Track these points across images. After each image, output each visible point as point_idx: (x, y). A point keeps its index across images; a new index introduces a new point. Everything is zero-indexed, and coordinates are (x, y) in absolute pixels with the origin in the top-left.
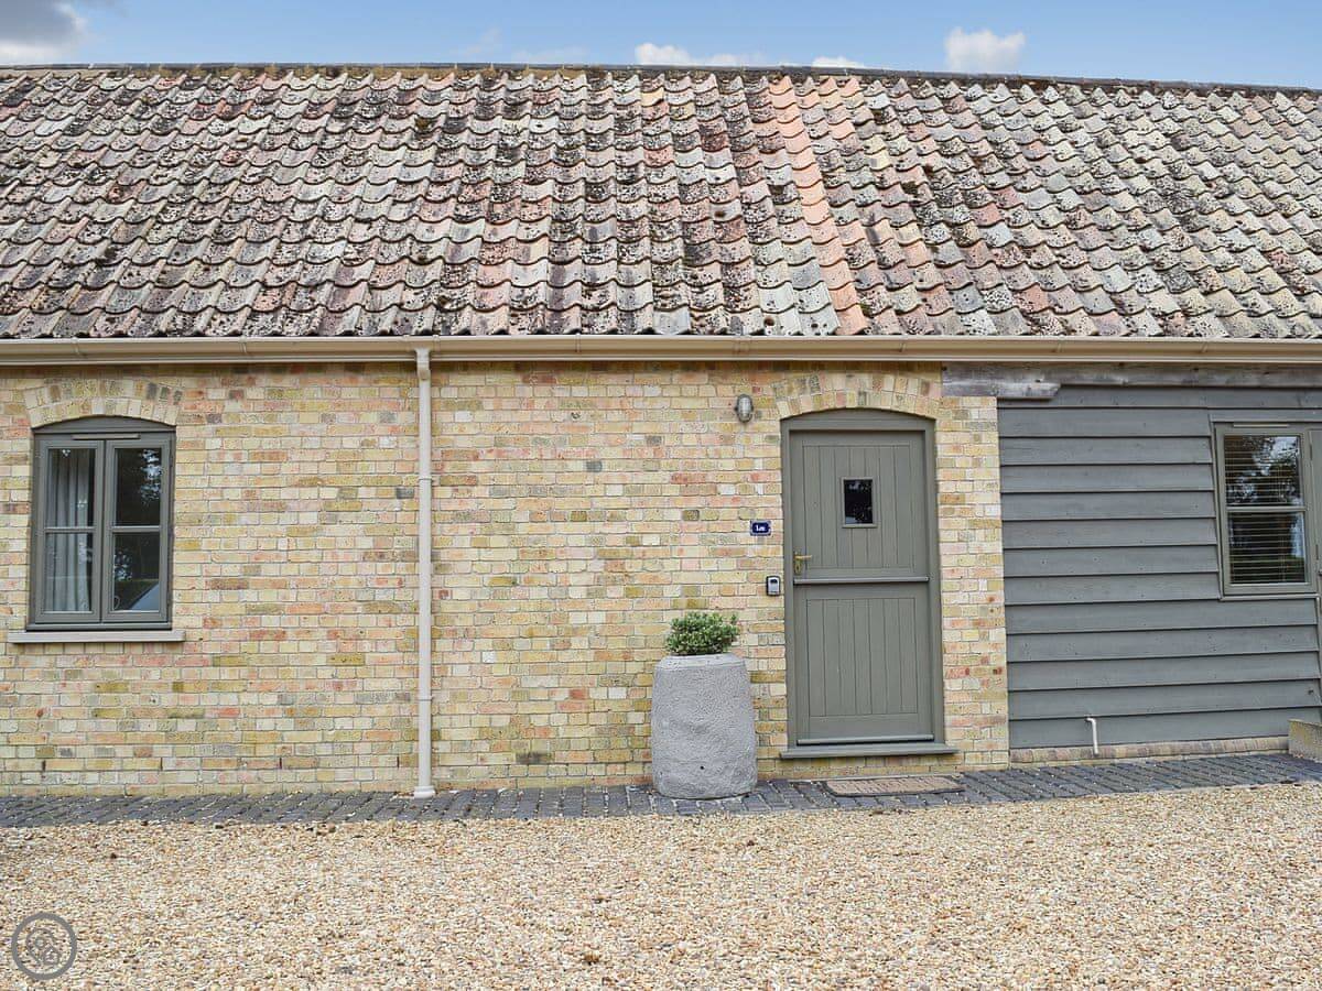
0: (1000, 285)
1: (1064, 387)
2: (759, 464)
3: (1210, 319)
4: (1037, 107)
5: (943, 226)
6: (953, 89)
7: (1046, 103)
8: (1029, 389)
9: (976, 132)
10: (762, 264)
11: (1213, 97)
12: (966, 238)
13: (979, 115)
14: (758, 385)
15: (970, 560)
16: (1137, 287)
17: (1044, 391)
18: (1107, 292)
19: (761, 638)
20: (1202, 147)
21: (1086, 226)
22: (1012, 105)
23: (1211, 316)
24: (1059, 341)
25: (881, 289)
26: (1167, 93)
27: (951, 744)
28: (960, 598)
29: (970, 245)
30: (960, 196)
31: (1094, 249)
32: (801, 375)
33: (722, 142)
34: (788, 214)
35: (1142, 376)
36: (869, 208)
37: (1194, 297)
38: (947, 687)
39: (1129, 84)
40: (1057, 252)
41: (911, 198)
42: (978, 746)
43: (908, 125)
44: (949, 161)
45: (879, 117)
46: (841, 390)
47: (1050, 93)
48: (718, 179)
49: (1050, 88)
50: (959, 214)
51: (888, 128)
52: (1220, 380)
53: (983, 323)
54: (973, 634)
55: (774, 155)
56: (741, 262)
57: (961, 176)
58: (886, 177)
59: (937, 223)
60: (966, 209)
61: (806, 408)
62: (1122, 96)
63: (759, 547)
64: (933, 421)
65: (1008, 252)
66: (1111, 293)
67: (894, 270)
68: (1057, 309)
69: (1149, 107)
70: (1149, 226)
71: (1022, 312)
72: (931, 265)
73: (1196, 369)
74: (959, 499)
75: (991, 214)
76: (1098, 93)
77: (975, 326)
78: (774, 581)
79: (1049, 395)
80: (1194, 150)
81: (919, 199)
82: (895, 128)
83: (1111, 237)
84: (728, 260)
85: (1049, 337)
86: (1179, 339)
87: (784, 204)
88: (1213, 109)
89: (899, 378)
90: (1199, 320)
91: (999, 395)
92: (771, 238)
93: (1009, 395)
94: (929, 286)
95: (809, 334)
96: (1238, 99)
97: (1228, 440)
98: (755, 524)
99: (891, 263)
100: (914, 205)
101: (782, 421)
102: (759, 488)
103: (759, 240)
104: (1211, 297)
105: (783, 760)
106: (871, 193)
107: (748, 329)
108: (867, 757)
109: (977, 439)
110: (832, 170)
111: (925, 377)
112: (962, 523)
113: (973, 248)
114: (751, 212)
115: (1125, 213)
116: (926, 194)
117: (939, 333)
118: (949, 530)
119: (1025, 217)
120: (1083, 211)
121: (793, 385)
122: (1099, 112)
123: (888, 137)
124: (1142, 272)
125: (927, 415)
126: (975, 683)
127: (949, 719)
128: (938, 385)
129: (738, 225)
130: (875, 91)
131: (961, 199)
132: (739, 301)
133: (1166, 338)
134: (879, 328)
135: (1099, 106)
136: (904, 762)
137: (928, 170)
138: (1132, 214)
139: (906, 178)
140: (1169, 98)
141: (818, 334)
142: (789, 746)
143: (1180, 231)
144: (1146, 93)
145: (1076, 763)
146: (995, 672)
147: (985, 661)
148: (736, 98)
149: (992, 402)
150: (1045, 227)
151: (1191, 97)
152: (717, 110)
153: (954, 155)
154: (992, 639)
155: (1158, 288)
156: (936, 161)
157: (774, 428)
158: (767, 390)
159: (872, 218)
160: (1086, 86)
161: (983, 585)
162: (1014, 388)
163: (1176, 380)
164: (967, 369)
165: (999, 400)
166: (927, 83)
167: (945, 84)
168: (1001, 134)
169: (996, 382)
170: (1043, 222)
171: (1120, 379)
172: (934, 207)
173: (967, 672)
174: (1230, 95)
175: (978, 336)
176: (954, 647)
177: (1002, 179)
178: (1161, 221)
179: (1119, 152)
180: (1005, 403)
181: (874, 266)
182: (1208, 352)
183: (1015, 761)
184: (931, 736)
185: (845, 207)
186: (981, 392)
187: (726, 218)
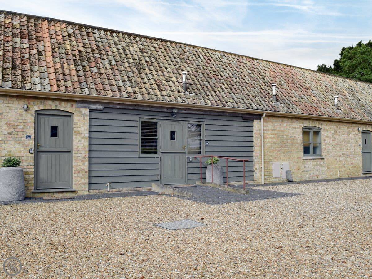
0: (92, 82)
1: (105, 107)
2: (29, 121)
3: (139, 95)
4: (110, 38)
5: (81, 66)
6: (90, 30)
7: (113, 37)
8: (97, 107)
9: (94, 42)
10: (33, 72)
11: (153, 41)
12: (86, 70)
13: (95, 38)
14: (29, 102)
15: (81, 147)
16: (125, 85)
17: (101, 108)
18: (117, 86)
19: (28, 164)
20: (147, 53)
21: (116, 70)
22: (104, 36)
23: (140, 94)
24: (103, 97)
25: (63, 81)
26: (143, 38)
27: (74, 189)
28: (78, 155)
29: (87, 72)
30: (86, 59)
31: (117, 76)
32: (41, 100)
33: (26, 37)
34: (41, 59)
35: (123, 106)
36: (63, 59)
37: (137, 89)
38: (74, 176)
39: (134, 34)
40: (108, 75)
41: (74, 58)
42: (81, 189)
43: (77, 38)
44: (86, 49)
45: (69, 35)
46: (50, 105)
47: (114, 35)
48: (24, 47)
49: (115, 33)
50: (86, 63)
51: (71, 38)
52: (141, 109)
53: (86, 91)
54: (81, 164)
55: (40, 42)
56: (27, 70)
57: (88, 53)
58: (69, 52)
59: (80, 65)
60: (87, 62)
61: (42, 108)
62: (132, 38)
63: (28, 142)
64: (73, 113)
65: (96, 74)
66: (118, 87)
67: (67, 76)
68: (105, 89)
69: (137, 41)
70: (130, 71)
71: (96, 89)
72: (76, 76)
73: (136, 106)
74: (79, 132)
75: (93, 64)
76: (126, 36)
77: (85, 92)
78: (31, 150)
79: (102, 109)
80: (145, 54)
81: (76, 59)
82: (73, 39)
83: (121, 73)
84: (24, 69)
85: (102, 96)
86: (132, 99)
87: (41, 56)
88: (153, 44)
89: (65, 103)
90: (137, 95)
91: (90, 109)
92: (36, 65)
93: (92, 108)
94: (75, 81)
95: (43, 91)
96: (158, 42)
97: (142, 122)
98: (27, 136)
99: (66, 74)
100: (74, 60)
101: (35, 111)
102: (28, 127)
103: (33, 65)
104: (141, 89)
105: (33, 193)
106: (64, 55)
107: (27, 88)
108: (54, 192)
109: (84, 118)
110: (55, 48)
111: (72, 103)
112: (79, 138)
113: (87, 73)
114: (32, 57)
115: (125, 67)
116: (78, 58)
117: (75, 93)
118: (76, 139)
119: (101, 66)
120: (116, 66)
121: (39, 102)
122: (125, 41)
123: (71, 41)
124: (126, 82)
125: (72, 112)
126: (81, 175)
127: (74, 183)
128: (75, 105)
129: (28, 60)
130: (70, 28)
131: (86, 60)
132: (26, 80)
133: (129, 99)
134: (61, 90)
135: (126, 40)
136: (63, 193)
137: (80, 51)
138: (127, 68)
139: (74, 53)
140: (143, 40)
141: (45, 91)
142: (34, 190)
143: (137, 73)
144: (138, 37)
145: (104, 193)
146: (86, 172)
147: (83, 170)
148: (32, 24)
149: (88, 110)
150: (106, 69)
151: (148, 40)
152: (26, 27)
153: (87, 48)
154: (85, 164)
155: (129, 87)
156: (82, 49)
157: (33, 113)
158: (32, 103)
159: (63, 62)
160: (124, 33)
161: (83, 152)
162: (93, 107)
163: (131, 108)
164: (82, 102)
165: (90, 110)
166: (84, 27)
167: (88, 28)
168: (100, 44)
169: (89, 105)
170: (106, 68)
171: (118, 107)
172: (79, 61)
173: (79, 172)
174: (157, 41)
175: (85, 95)
176: (76, 167)
177: (98, 56)
178: (134, 70)
179: (128, 52)
180: (91, 111)
181: (62, 75)
182: (138, 102)
183: (90, 193)
184: (70, 187)
185: (57, 58)
186: (85, 107)
187: (25, 58)
